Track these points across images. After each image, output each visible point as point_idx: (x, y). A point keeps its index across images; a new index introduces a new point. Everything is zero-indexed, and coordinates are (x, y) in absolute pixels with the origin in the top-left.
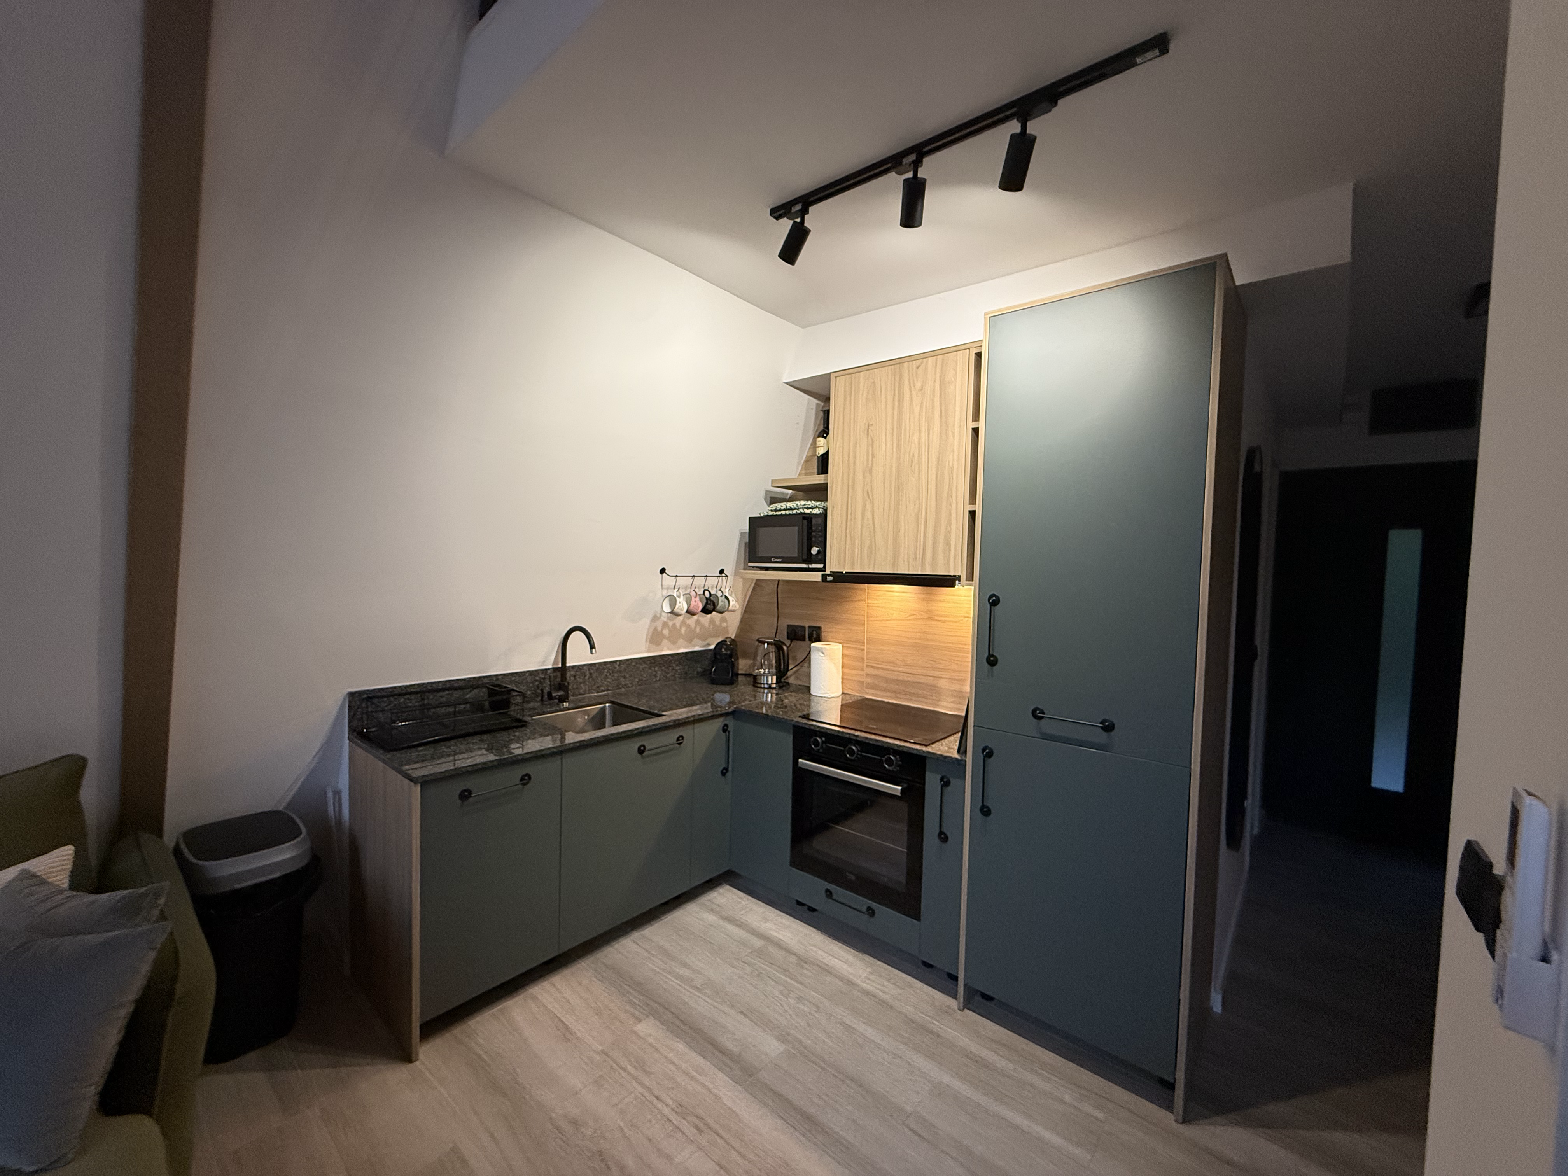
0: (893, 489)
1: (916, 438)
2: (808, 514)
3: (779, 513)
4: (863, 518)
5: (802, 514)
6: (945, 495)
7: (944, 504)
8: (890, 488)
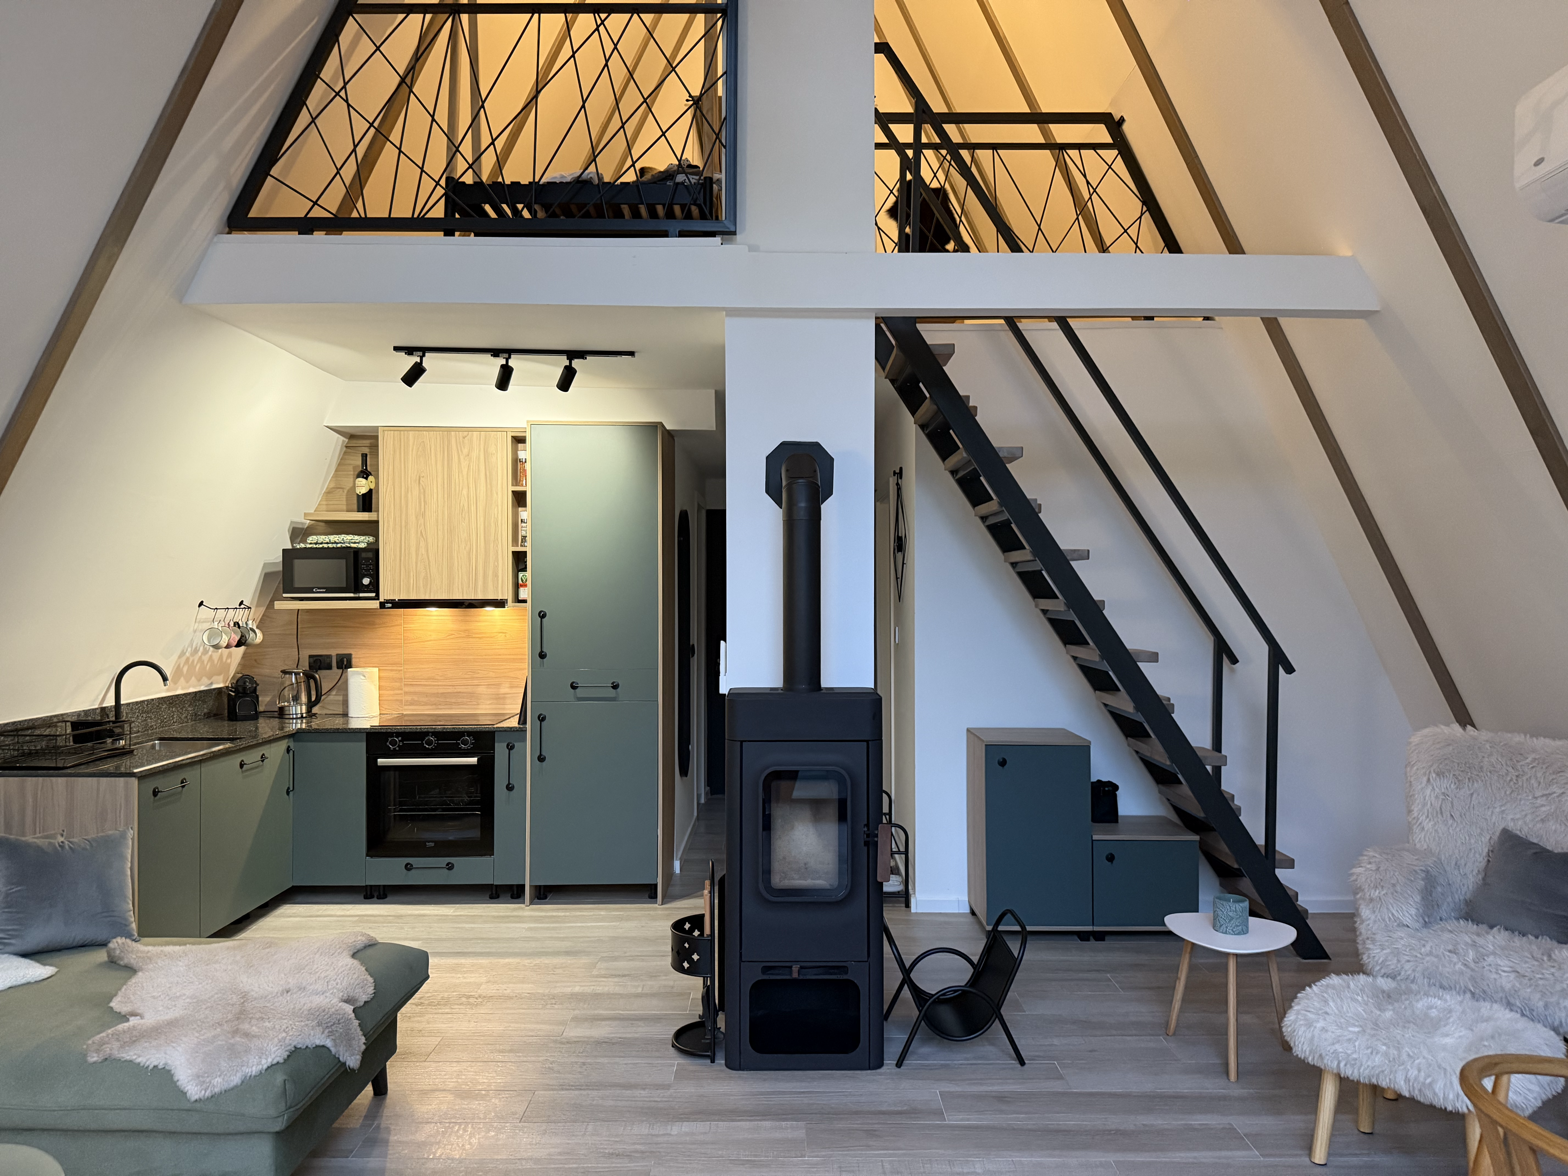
0: (446, 531)
1: (465, 492)
2: (355, 548)
3: (321, 546)
4: (417, 555)
5: (347, 547)
6: (492, 538)
7: (492, 545)
8: (443, 529)
